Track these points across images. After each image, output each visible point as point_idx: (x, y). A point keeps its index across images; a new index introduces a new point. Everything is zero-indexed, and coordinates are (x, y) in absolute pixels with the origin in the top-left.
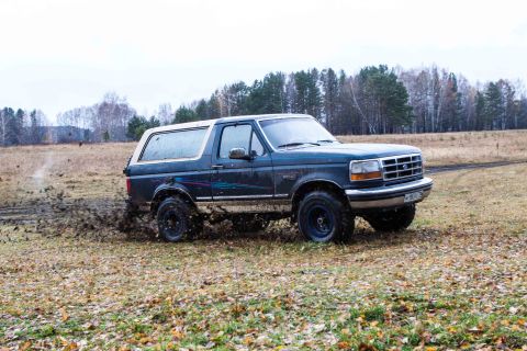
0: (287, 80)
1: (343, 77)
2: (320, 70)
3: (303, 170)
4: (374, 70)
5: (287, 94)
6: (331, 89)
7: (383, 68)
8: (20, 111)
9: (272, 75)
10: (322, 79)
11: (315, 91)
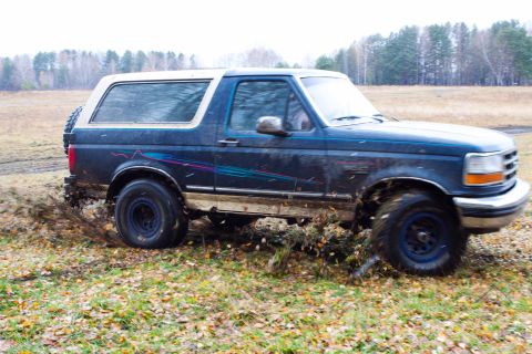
0: (421, 32)
1: (475, 30)
2: (453, 25)
3: (382, 160)
4: (506, 25)
5: (420, 45)
6: (463, 41)
7: (514, 24)
8: (181, 55)
9: (407, 28)
10: (454, 32)
11: (447, 43)
